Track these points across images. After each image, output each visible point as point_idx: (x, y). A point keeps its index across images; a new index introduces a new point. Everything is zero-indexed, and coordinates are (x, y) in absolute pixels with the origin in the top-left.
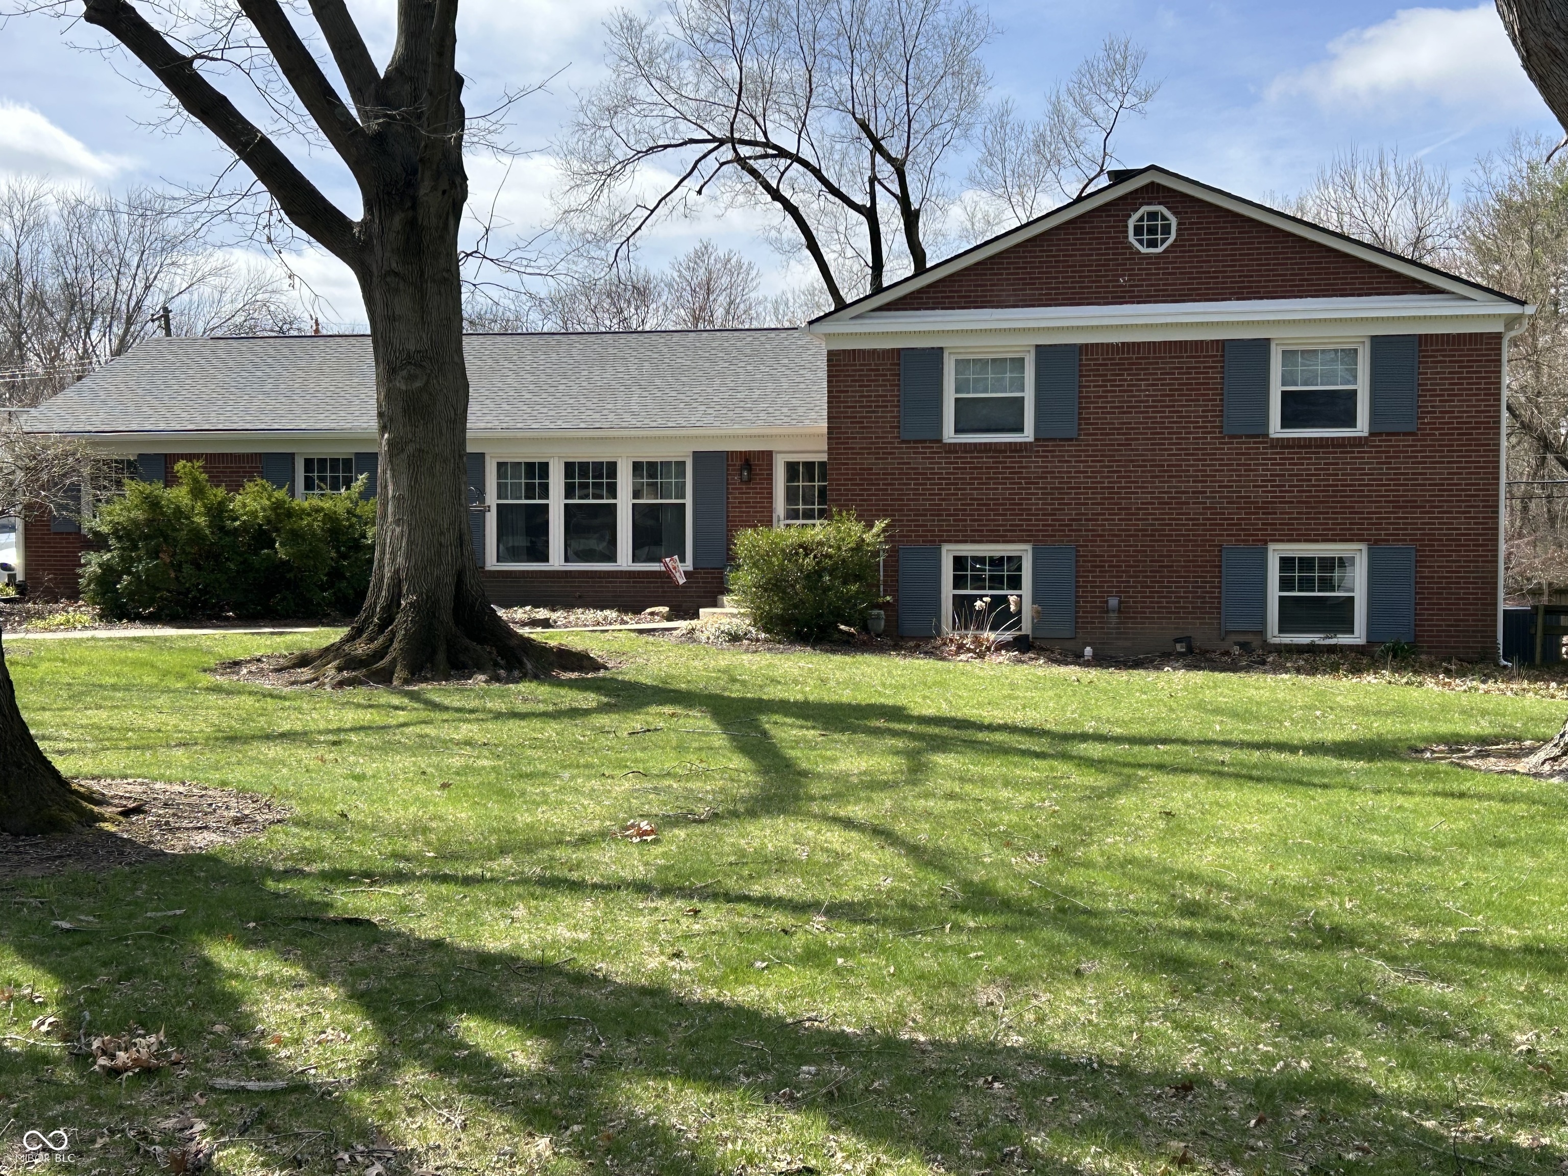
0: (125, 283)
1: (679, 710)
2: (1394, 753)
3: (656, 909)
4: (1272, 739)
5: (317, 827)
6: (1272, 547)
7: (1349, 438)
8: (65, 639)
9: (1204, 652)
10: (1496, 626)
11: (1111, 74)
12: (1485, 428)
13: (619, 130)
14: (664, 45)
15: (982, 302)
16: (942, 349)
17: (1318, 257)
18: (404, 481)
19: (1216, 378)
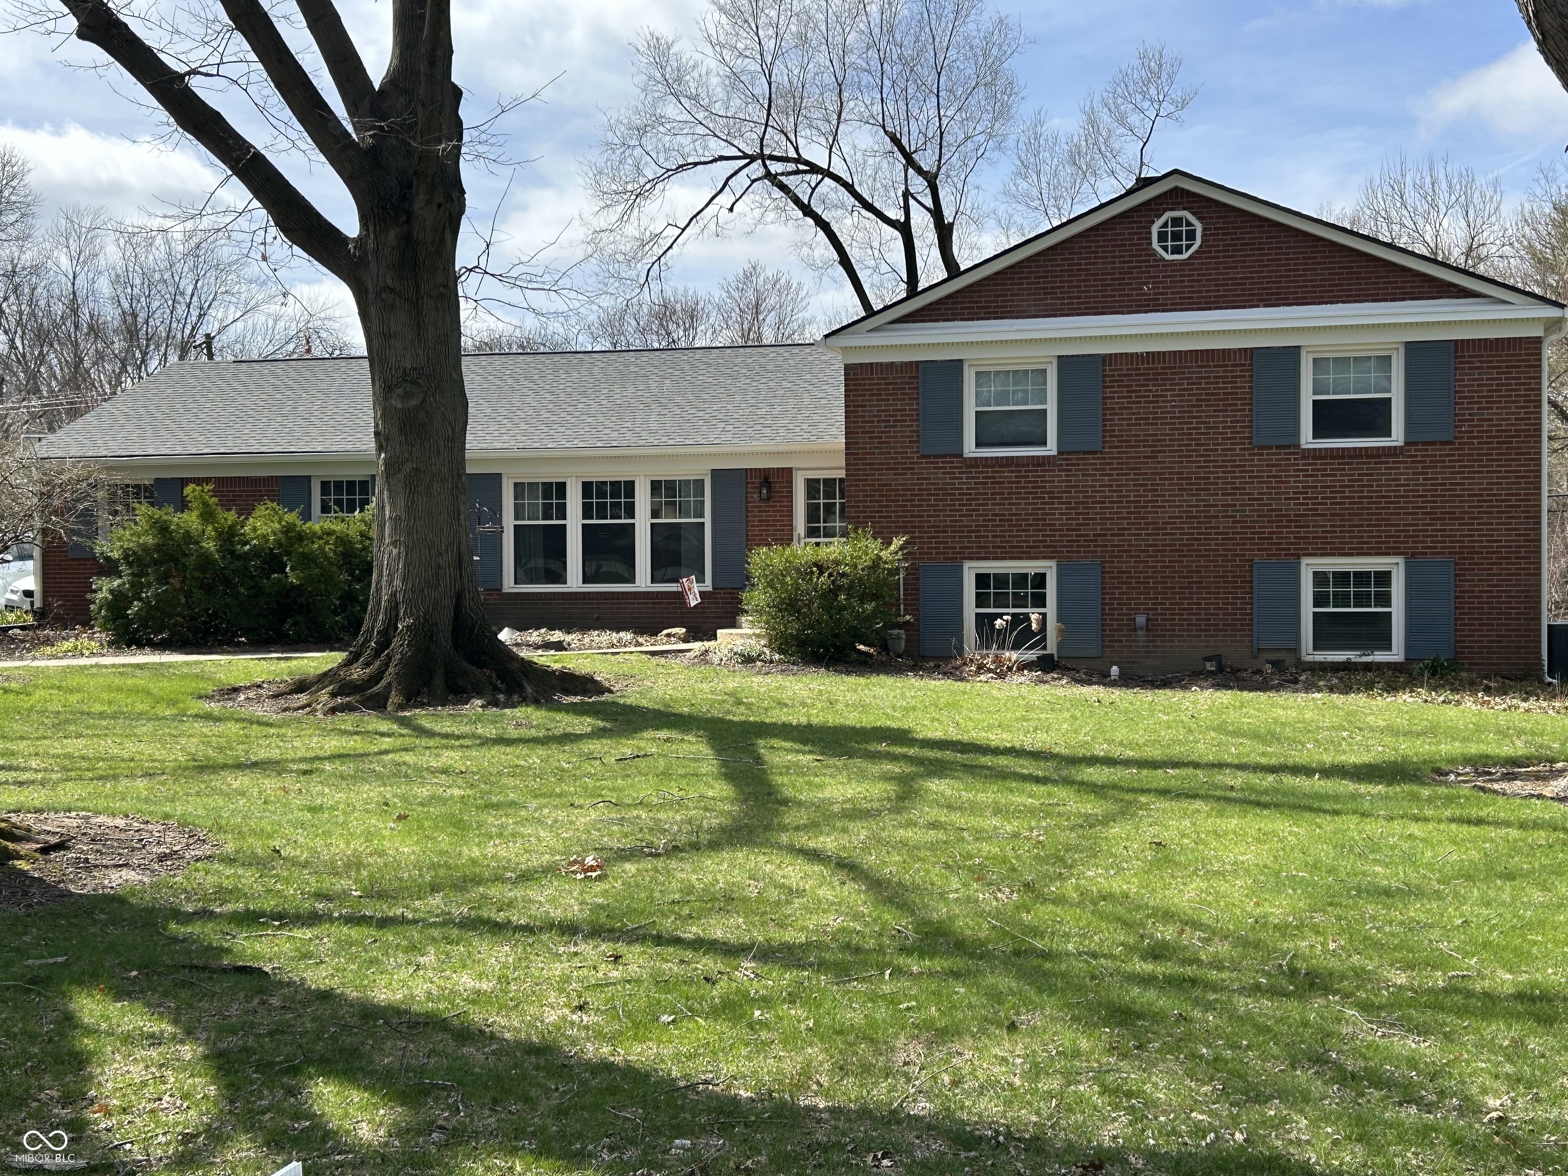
0: (181, 310)
1: (674, 734)
2: (1415, 776)
3: (576, 954)
4: (1290, 762)
5: (243, 864)
6: (1305, 561)
7: (1384, 448)
8: (68, 667)
9: (1235, 671)
10: (1540, 642)
11: (1147, 83)
12: (1525, 436)
13: (649, 149)
14: (691, 63)
15: (1002, 312)
16: (961, 361)
17: (1348, 262)
18: (401, 502)
19: (1244, 387)
